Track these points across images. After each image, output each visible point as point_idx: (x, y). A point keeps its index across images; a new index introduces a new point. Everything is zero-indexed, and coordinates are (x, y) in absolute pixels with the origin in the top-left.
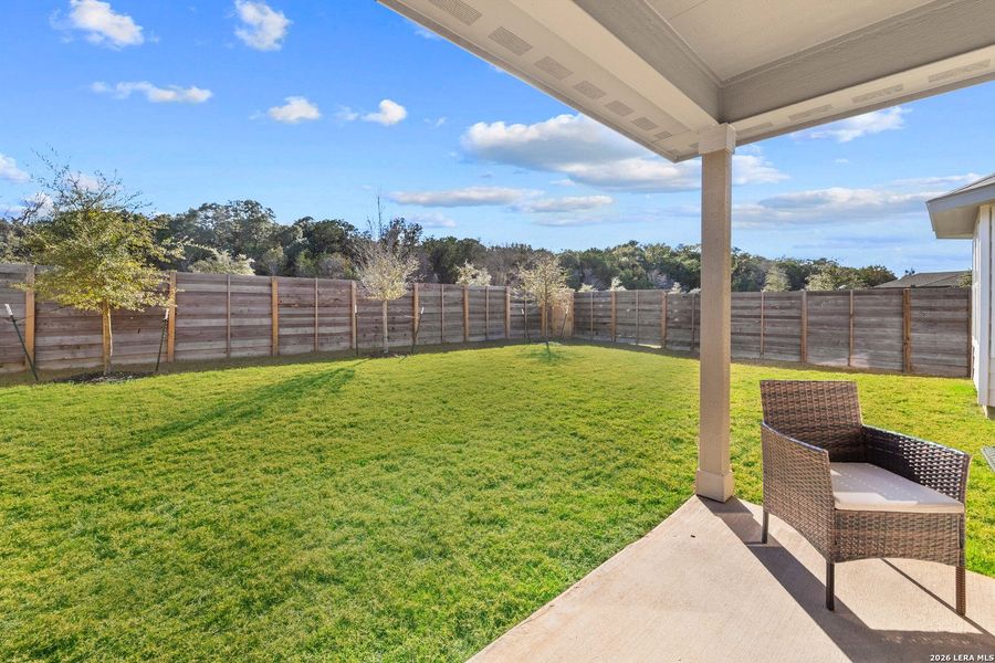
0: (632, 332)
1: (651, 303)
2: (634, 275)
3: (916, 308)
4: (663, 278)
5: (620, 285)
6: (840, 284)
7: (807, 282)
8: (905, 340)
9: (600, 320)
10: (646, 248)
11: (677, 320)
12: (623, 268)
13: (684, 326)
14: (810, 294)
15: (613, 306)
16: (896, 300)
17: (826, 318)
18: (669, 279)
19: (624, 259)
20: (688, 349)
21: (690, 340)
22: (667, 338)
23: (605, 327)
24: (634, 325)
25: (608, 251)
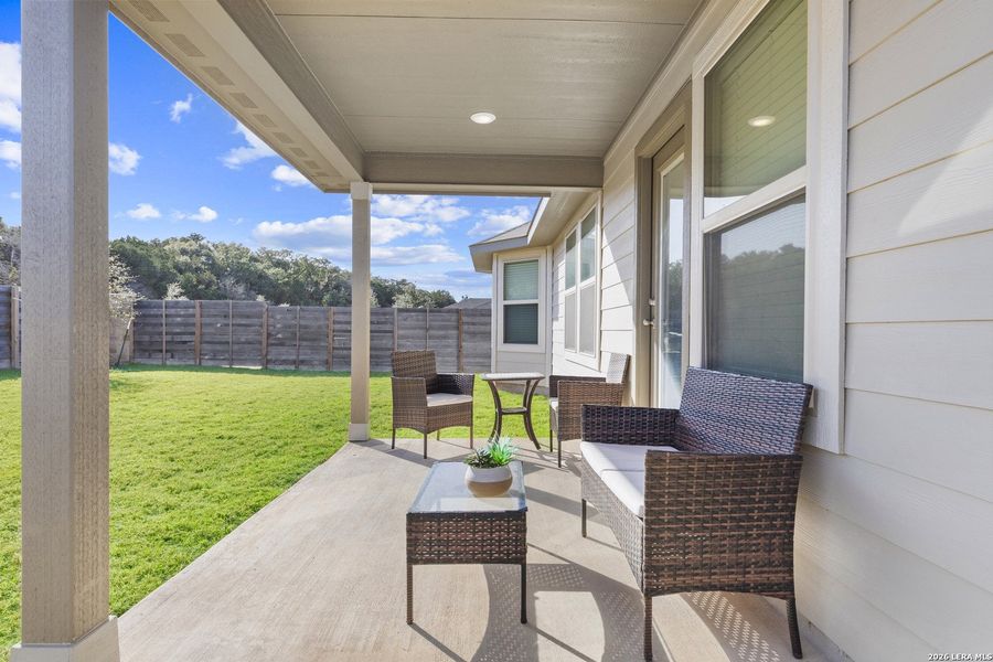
0: (223, 352)
1: (248, 317)
2: (199, 282)
3: (468, 323)
4: (241, 289)
5: (182, 294)
6: (419, 304)
7: (394, 302)
8: (459, 347)
9: (177, 338)
10: (216, 246)
11: (280, 336)
12: (181, 272)
13: (288, 343)
14: (400, 310)
15: (197, 320)
16: (454, 317)
17: (412, 332)
18: (248, 290)
19: (183, 259)
20: (293, 368)
21: (294, 357)
22: (269, 357)
23: (185, 346)
24: (228, 343)
25: (156, 244)
